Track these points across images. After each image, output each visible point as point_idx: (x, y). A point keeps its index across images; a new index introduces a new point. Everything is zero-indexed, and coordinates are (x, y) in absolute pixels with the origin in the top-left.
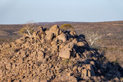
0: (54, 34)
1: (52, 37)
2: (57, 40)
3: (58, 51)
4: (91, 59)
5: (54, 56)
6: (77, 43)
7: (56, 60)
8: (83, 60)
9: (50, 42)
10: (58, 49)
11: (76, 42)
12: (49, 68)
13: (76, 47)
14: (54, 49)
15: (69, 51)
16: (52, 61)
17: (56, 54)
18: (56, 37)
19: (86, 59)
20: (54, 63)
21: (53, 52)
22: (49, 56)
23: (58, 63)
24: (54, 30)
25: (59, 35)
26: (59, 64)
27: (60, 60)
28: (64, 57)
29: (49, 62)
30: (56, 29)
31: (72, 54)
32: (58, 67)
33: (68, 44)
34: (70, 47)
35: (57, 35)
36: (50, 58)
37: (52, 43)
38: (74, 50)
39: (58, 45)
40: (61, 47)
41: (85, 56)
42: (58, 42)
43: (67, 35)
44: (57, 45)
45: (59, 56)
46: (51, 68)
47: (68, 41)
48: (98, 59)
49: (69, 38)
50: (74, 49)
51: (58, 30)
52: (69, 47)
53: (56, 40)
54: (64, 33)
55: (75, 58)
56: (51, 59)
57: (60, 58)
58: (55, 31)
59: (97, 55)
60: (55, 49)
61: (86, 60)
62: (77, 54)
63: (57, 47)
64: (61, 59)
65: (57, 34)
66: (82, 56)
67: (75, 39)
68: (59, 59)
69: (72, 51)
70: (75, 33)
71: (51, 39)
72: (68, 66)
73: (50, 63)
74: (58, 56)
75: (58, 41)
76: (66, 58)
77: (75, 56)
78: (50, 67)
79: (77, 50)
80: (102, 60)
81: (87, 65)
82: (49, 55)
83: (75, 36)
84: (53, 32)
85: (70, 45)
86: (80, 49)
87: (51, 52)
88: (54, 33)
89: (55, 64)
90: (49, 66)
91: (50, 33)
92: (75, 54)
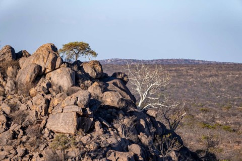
0: (41, 67)
1: (34, 75)
2: (47, 85)
3: (47, 113)
4: (133, 138)
5: (34, 127)
6: (101, 95)
7: (37, 138)
8: (112, 140)
9: (28, 89)
10: (48, 107)
11: (98, 91)
12: (16, 156)
13: (95, 104)
14: (35, 106)
15: (74, 115)
16: (28, 139)
17: (39, 122)
18: (45, 75)
19: (119, 139)
20: (32, 144)
21: (32, 117)
22: (20, 126)
23: (43, 146)
24: (41, 56)
25: (54, 71)
26: (46, 147)
27: (50, 137)
28: (61, 130)
29: (19, 142)
30: (47, 53)
31: (83, 124)
32: (41, 156)
33: (74, 95)
34: (78, 102)
35: (48, 71)
36: (21, 132)
37: (32, 91)
38: (89, 113)
39: (49, 97)
40: (55, 102)
41: (120, 129)
42: (49, 89)
43: (76, 72)
44: (46, 96)
45: (48, 125)
46: (22, 157)
47: (75, 88)
48: (154, 140)
49: (80, 81)
50: (88, 109)
51: (51, 57)
52: (76, 104)
53: (45, 85)
54: (68, 66)
55: (89, 135)
56: (24, 134)
57: (51, 131)
58: (44, 58)
59: (153, 130)
60: (40, 106)
61: (118, 142)
62: (97, 124)
63: (44, 101)
64: (52, 134)
65: (50, 68)
66: (110, 129)
67: (96, 83)
68: (46, 135)
69: (82, 114)
70: (98, 68)
71: (32, 80)
72: (69, 154)
73: (21, 145)
74: (44, 127)
75: (49, 85)
76: (65, 132)
77: (92, 129)
78: (18, 155)
79: (98, 112)
80: (165, 144)
81: (118, 154)
82: (20, 123)
83: (99, 76)
84: (38, 63)
85: (77, 98)
86: (107, 110)
87: (28, 114)
88: (42, 65)
89: (33, 148)
90: (17, 153)
91: (31, 64)
92: (90, 124)
